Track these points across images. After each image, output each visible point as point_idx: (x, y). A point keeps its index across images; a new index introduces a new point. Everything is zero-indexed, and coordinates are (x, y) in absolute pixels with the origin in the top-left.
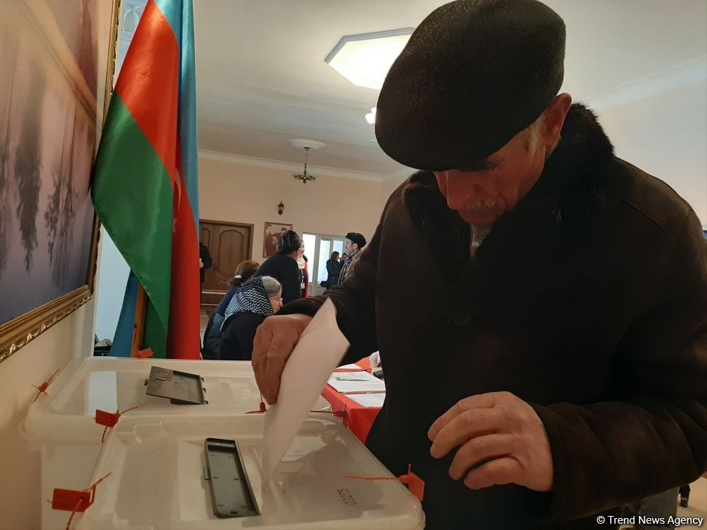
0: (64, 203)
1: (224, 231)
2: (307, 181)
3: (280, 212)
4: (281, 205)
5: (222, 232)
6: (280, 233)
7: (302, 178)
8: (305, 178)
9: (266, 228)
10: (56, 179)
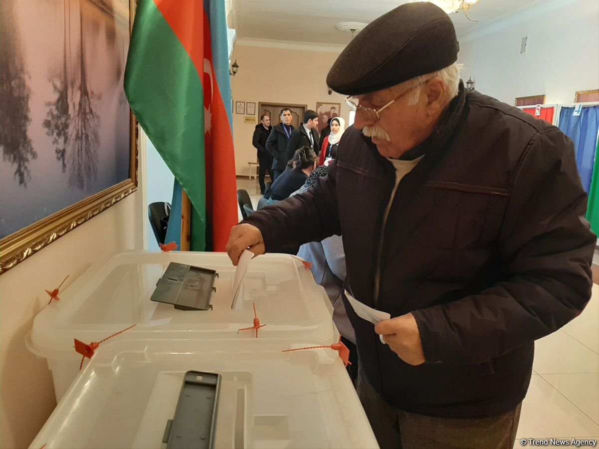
3: (330, 92)
6: (329, 112)
9: (317, 108)
10: (58, 84)
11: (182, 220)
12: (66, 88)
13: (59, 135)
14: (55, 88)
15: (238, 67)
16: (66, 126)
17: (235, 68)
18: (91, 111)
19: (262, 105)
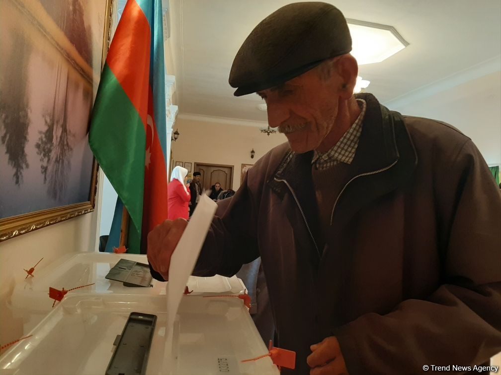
0: (59, 139)
1: (214, 171)
2: (270, 133)
3: (252, 157)
4: (253, 152)
5: (212, 171)
7: (267, 132)
9: (242, 168)
10: (48, 120)
11: (121, 233)
12: (53, 124)
13: (45, 155)
14: (46, 122)
15: (178, 134)
16: (50, 151)
17: (176, 135)
18: (67, 144)
19: (197, 165)
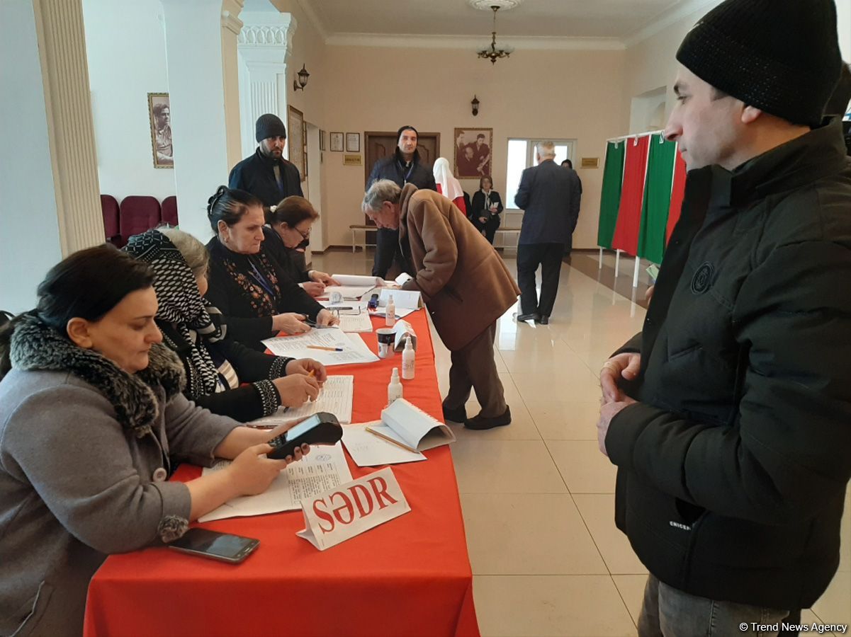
2: (497, 58)
3: (475, 112)
4: (475, 102)
6: (475, 143)
7: (488, 55)
8: (493, 55)
9: (456, 135)
17: (302, 78)
19: (370, 137)
